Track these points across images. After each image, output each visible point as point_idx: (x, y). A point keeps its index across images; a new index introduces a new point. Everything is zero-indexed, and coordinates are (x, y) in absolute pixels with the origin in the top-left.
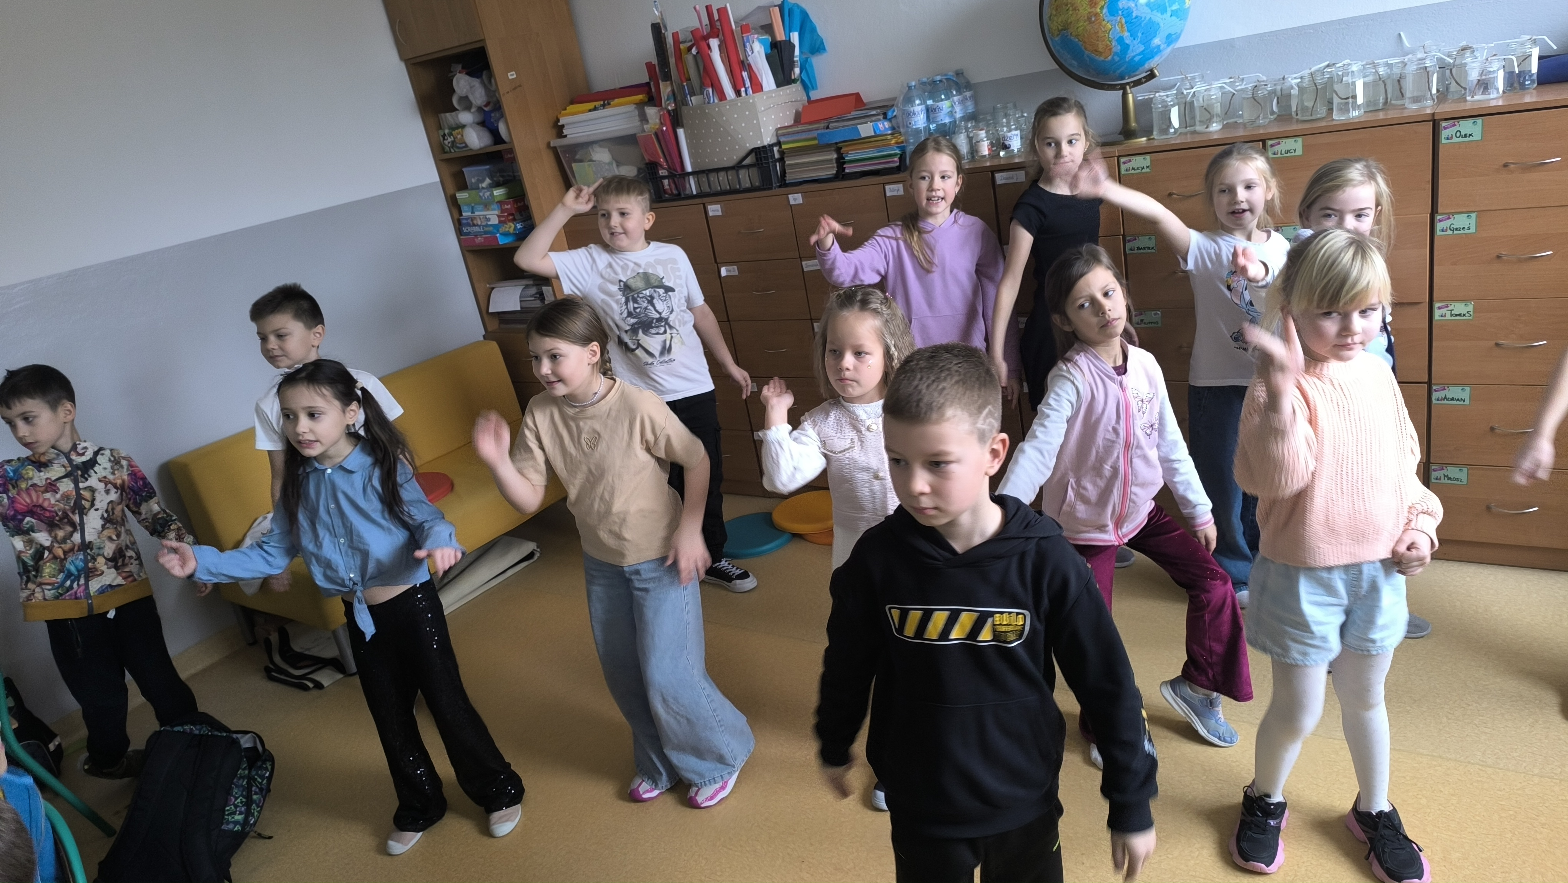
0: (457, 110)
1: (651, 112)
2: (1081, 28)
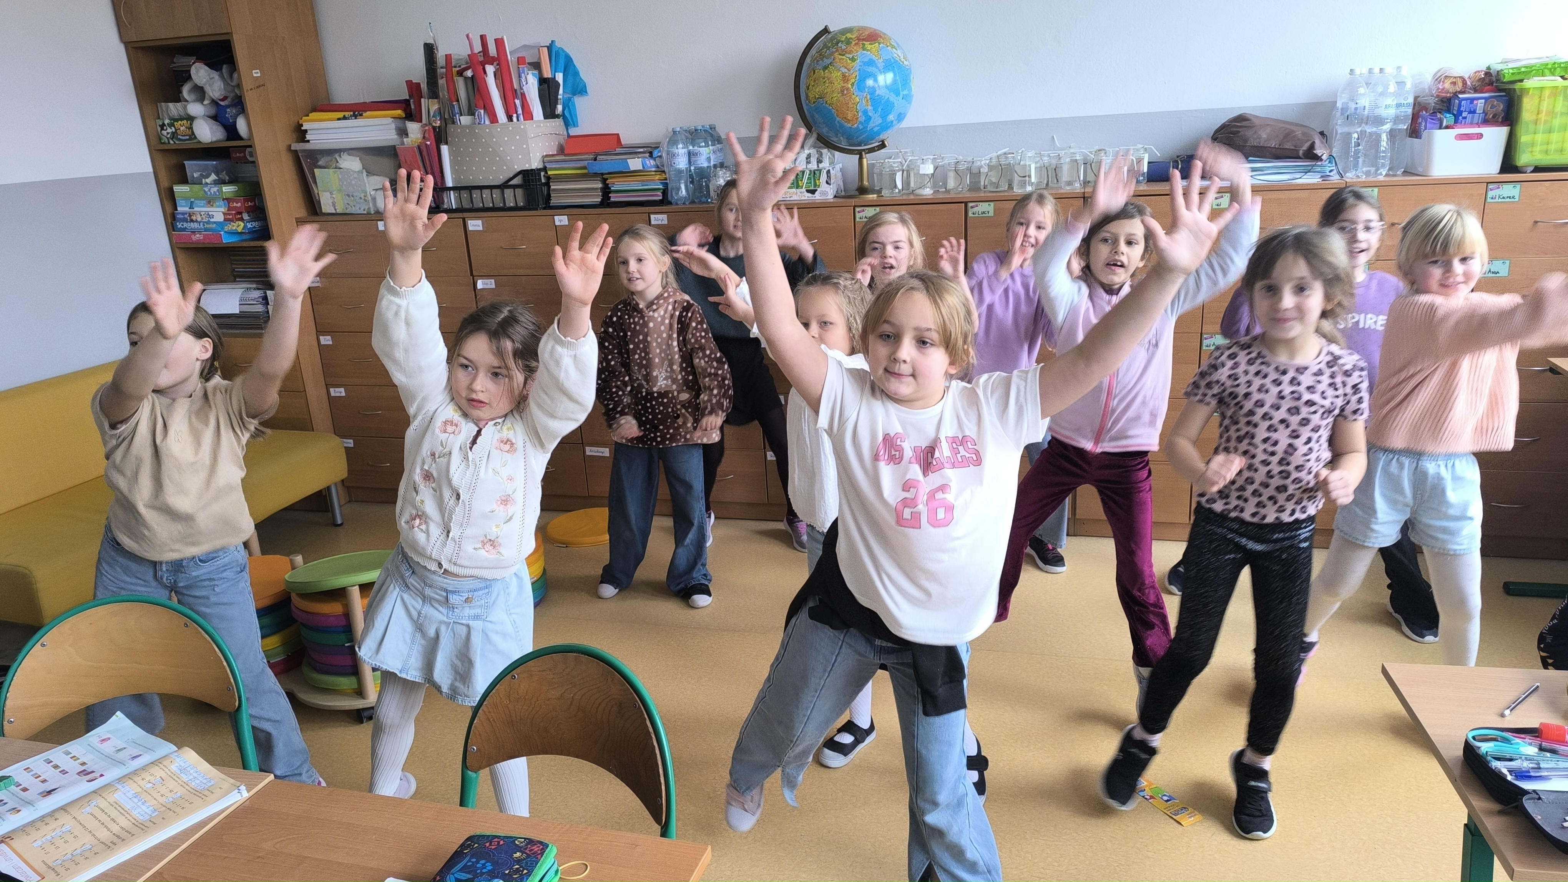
0: (185, 100)
1: (414, 128)
2: (835, 99)
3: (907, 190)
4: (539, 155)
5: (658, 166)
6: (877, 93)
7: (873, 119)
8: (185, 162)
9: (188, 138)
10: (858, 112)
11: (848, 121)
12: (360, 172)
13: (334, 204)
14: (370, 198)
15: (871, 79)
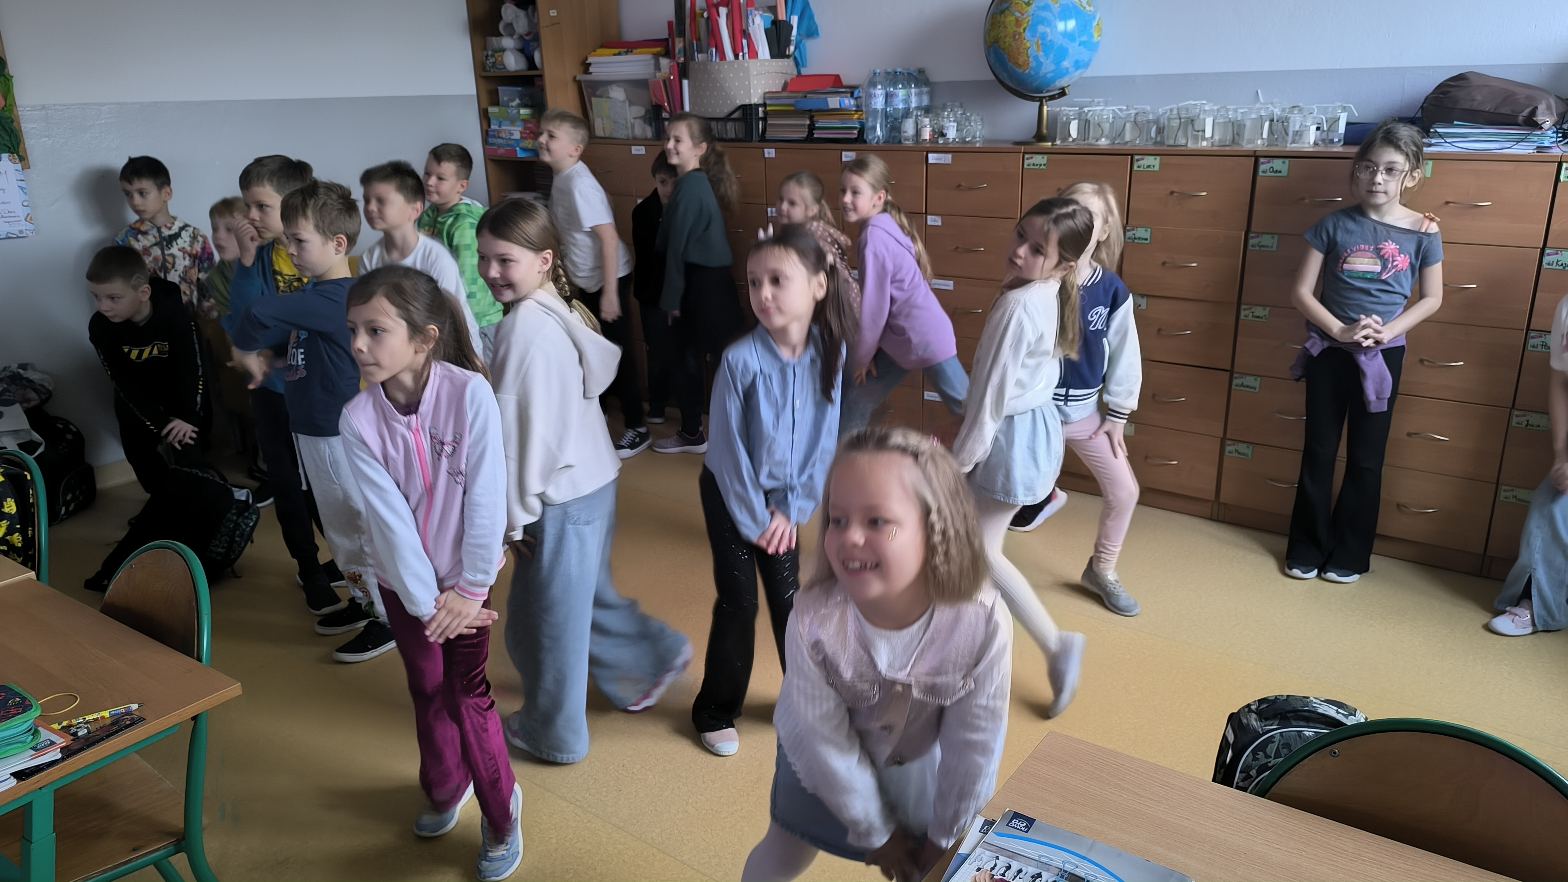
0: (502, 35)
1: (664, 62)
2: (1007, 43)
3: (1084, 140)
4: (760, 92)
5: (857, 106)
6: (1049, 39)
7: (1044, 65)
8: (500, 88)
9: (502, 67)
10: (1028, 57)
11: (1020, 66)
12: (624, 102)
13: (604, 129)
14: (629, 125)
15: (1043, 24)
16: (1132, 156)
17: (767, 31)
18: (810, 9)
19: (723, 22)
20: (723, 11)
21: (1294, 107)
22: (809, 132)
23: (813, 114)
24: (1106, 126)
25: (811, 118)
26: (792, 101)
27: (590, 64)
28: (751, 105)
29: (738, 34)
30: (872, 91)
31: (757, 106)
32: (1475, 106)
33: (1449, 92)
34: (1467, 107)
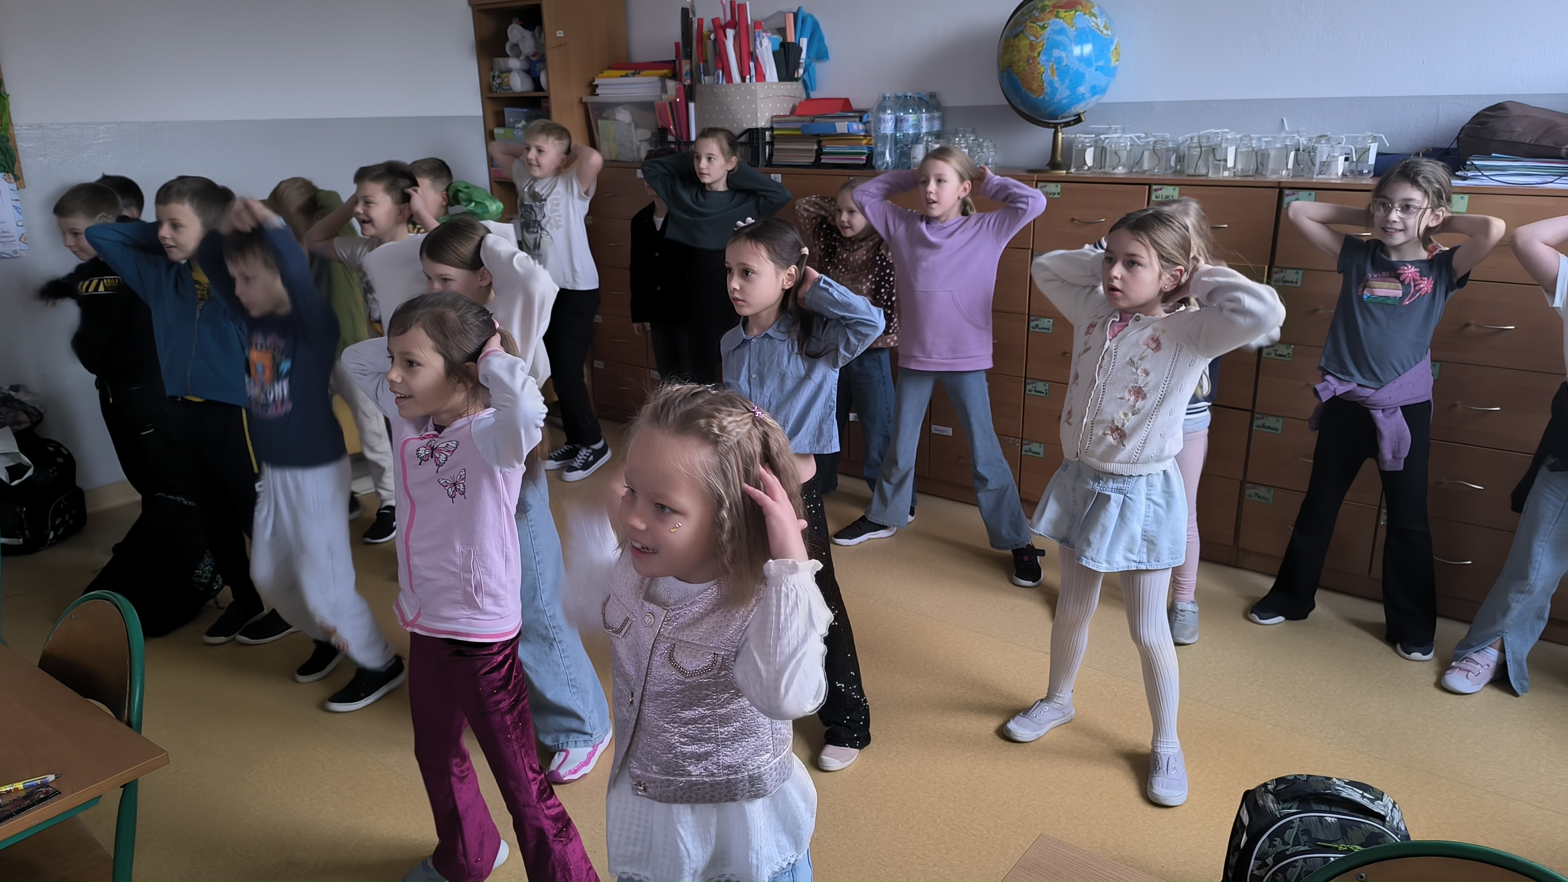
0: (508, 56)
1: (671, 84)
2: (1021, 68)
3: (1101, 168)
4: (768, 115)
5: (866, 131)
6: (1064, 63)
7: (1059, 90)
8: (506, 110)
9: (508, 88)
10: (1043, 83)
11: (1034, 91)
12: (630, 124)
14: (635, 149)
15: (1059, 48)
16: (1150, 185)
17: (775, 53)
18: (820, 32)
19: (730, 44)
20: (730, 33)
21: (1321, 136)
22: (816, 157)
23: (821, 138)
24: (1124, 155)
25: (819, 143)
26: (799, 125)
27: (597, 86)
28: (757, 129)
29: (745, 57)
30: (883, 116)
31: (764, 130)
32: (1515, 137)
33: (1487, 123)
34: (1506, 138)
